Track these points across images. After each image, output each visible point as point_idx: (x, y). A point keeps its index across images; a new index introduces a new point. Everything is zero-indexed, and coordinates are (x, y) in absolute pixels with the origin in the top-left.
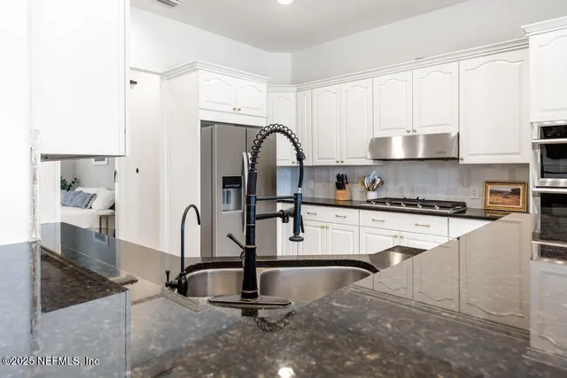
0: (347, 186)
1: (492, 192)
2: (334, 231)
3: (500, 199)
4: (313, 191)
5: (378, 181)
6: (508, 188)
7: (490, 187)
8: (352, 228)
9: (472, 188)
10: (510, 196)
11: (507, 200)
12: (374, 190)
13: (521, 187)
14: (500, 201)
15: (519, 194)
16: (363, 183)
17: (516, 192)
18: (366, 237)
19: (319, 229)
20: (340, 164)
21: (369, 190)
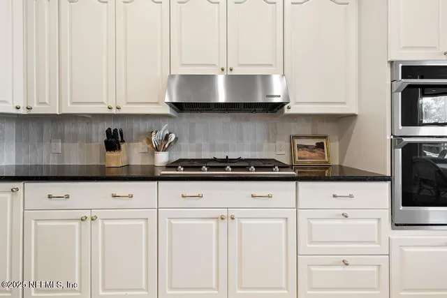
0: (123, 146)
1: (300, 147)
2: (107, 223)
3: (307, 153)
4: (61, 156)
5: (173, 137)
6: (313, 143)
7: (298, 142)
8: (143, 213)
9: (278, 143)
10: (316, 150)
11: (313, 155)
12: (165, 150)
13: (324, 141)
14: (307, 156)
15: (323, 148)
16: (150, 141)
17: (320, 146)
18: (171, 225)
19: (77, 224)
20: (114, 111)
21: (157, 149)
